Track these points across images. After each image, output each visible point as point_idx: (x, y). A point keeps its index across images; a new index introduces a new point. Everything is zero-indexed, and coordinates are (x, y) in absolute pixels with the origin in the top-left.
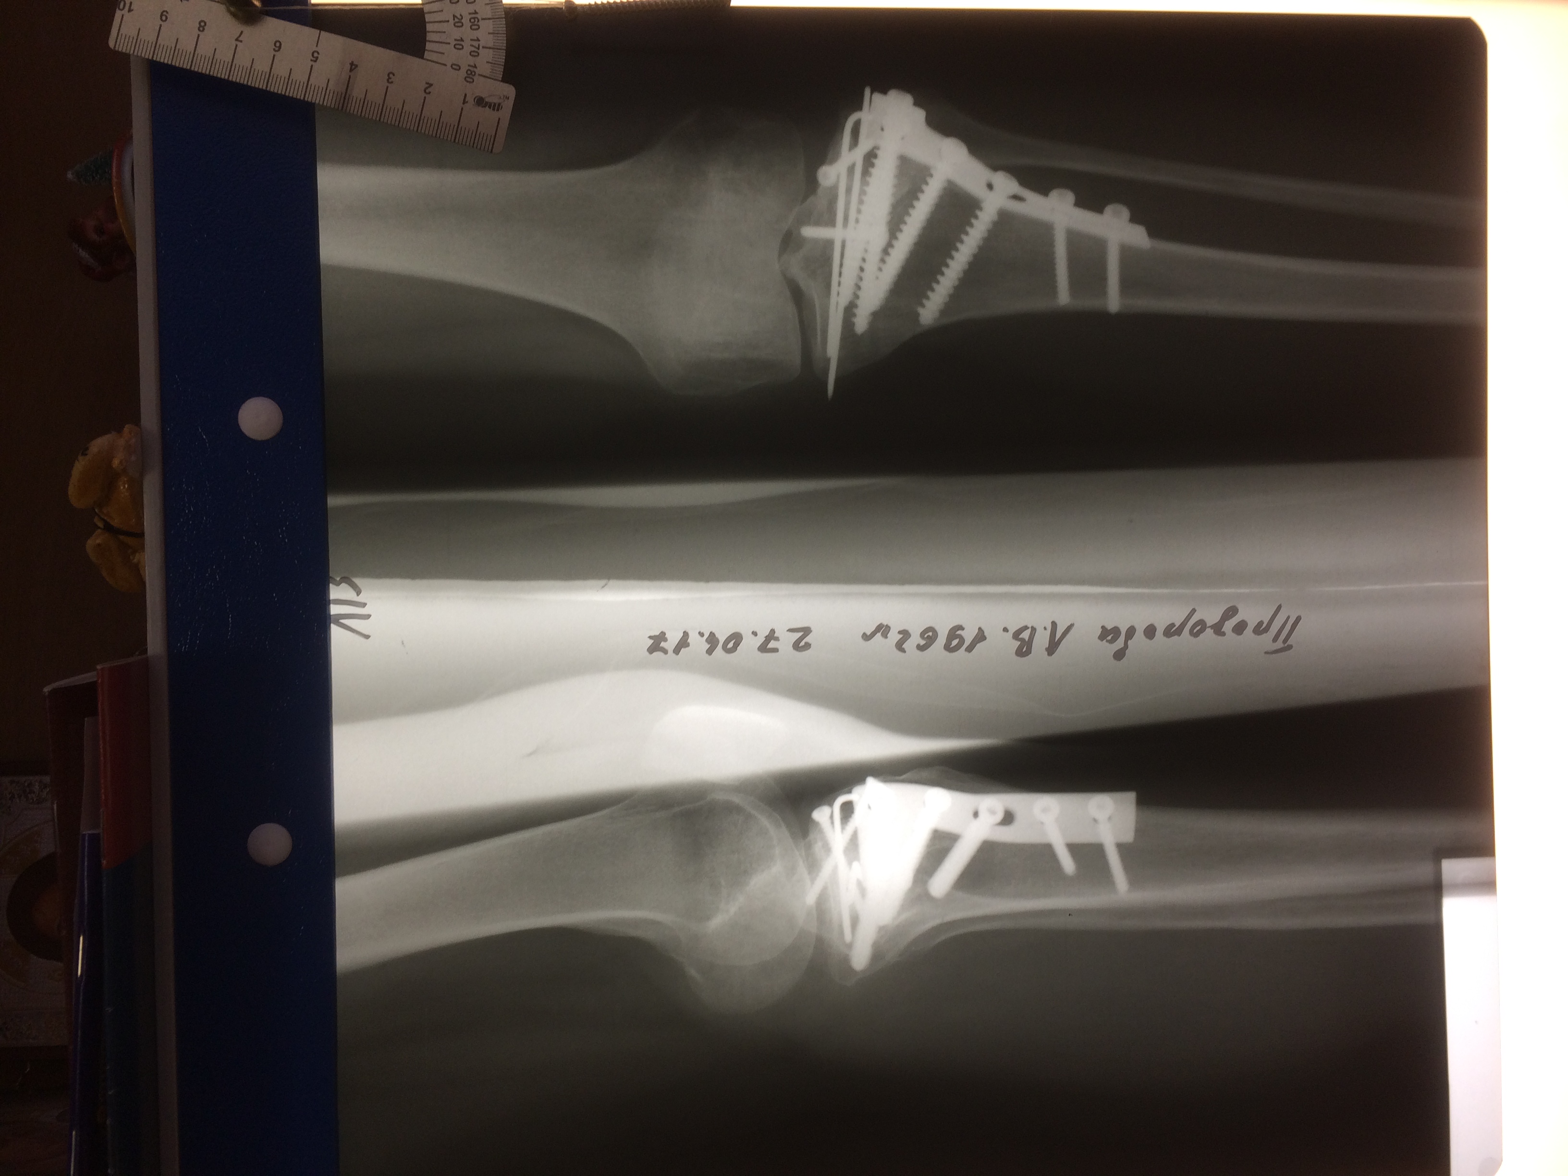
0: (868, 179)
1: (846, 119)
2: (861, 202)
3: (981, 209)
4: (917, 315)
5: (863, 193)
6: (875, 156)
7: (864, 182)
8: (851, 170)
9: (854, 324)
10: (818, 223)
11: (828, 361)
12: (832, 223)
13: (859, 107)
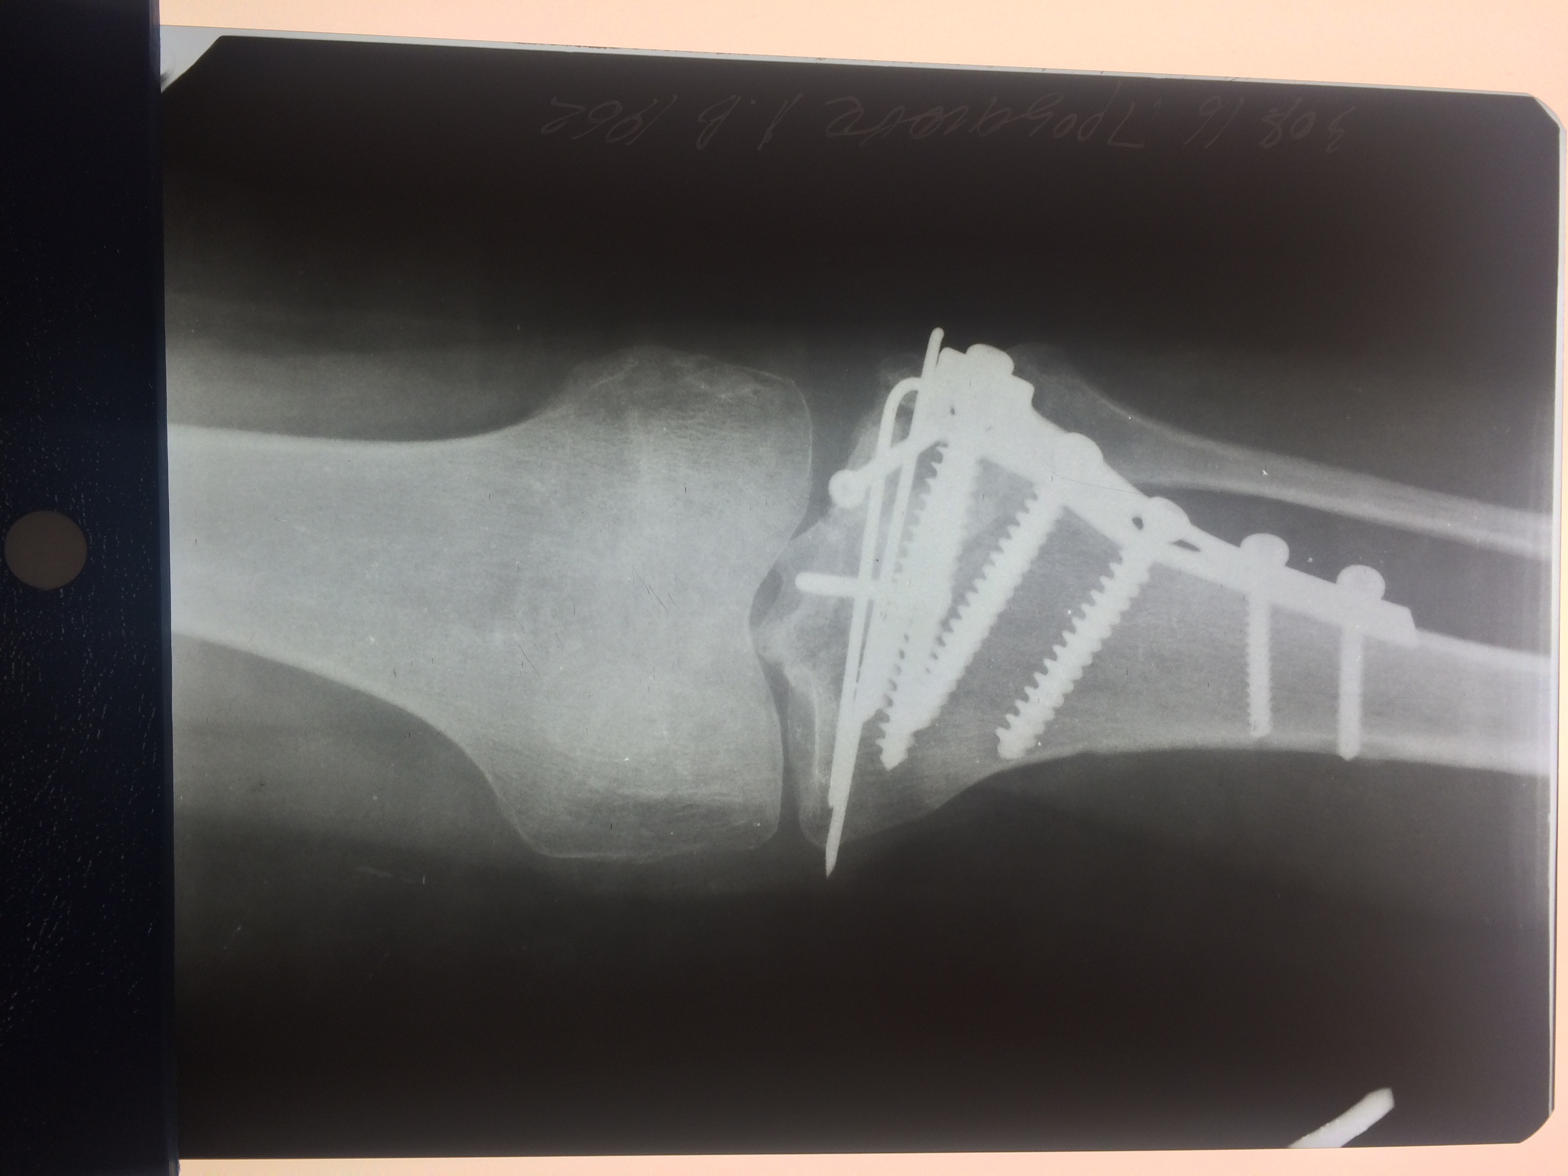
0: (924, 496)
1: (889, 388)
2: (908, 536)
3: (1120, 560)
4: (996, 740)
5: (912, 519)
6: (939, 458)
7: (916, 502)
8: (893, 481)
9: (880, 750)
10: (829, 568)
11: (827, 813)
12: (851, 568)
13: (916, 370)
